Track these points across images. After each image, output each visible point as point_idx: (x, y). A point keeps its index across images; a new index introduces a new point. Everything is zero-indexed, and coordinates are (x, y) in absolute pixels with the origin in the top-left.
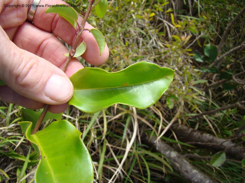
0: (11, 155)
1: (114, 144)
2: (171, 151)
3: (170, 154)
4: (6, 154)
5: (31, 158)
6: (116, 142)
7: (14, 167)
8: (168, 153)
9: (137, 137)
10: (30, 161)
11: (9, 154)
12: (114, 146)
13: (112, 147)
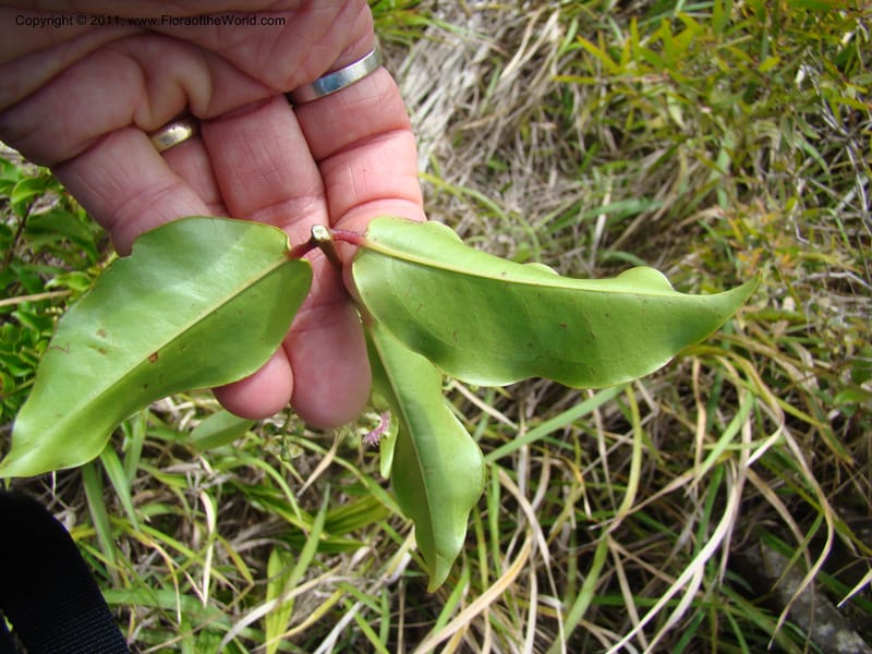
0: (258, 498)
1: (631, 546)
2: (838, 628)
3: (832, 637)
4: (247, 491)
5: (329, 527)
6: (641, 543)
7: (263, 542)
8: (824, 630)
9: (718, 554)
10: (323, 537)
11: (258, 492)
12: (629, 556)
13: (622, 557)
